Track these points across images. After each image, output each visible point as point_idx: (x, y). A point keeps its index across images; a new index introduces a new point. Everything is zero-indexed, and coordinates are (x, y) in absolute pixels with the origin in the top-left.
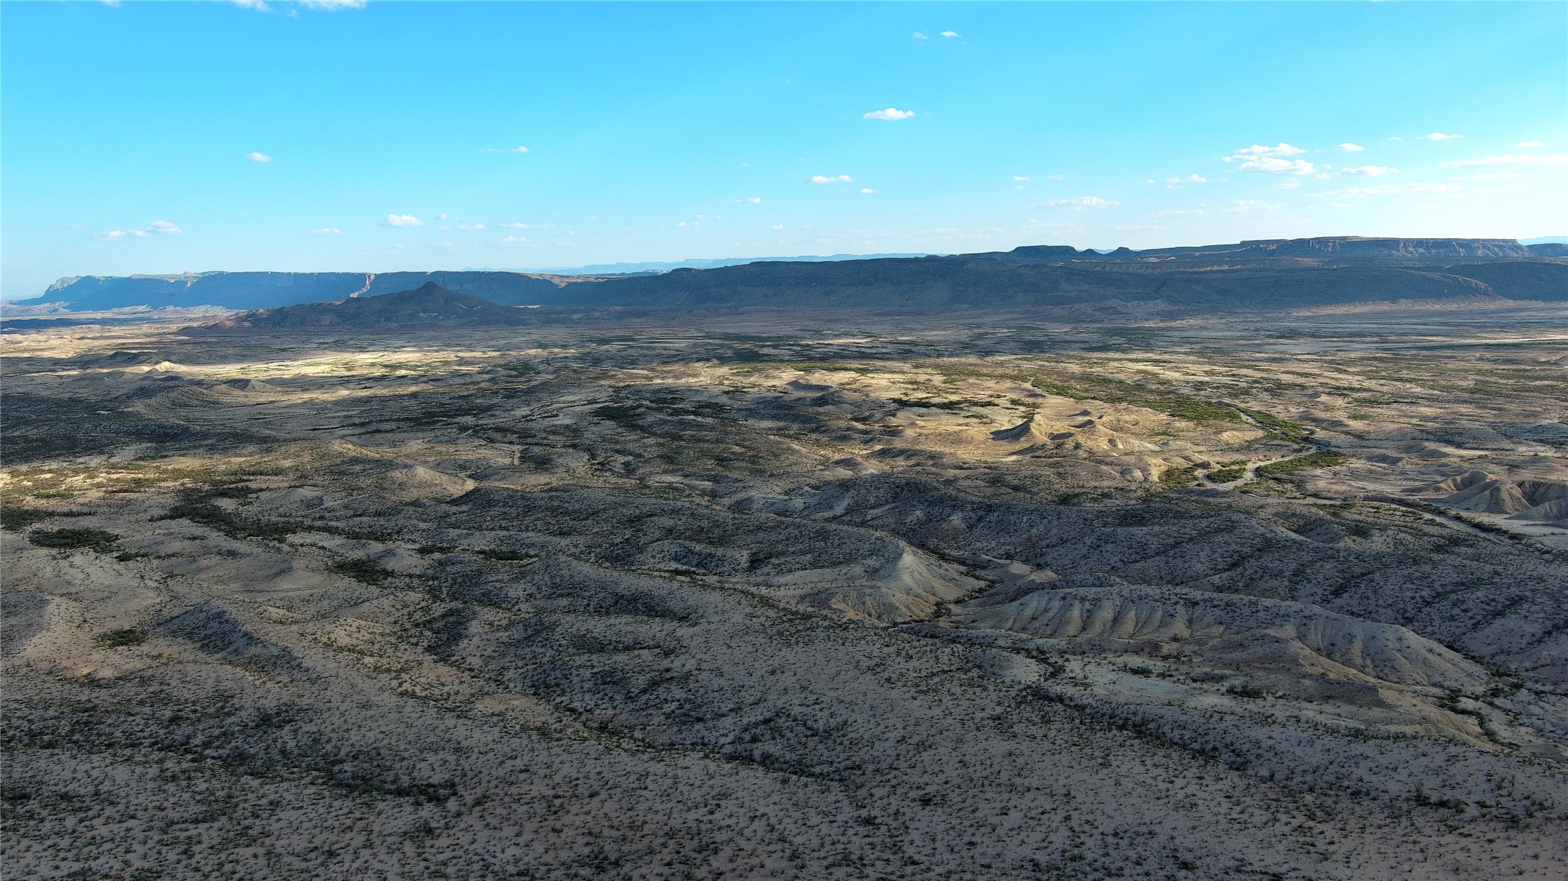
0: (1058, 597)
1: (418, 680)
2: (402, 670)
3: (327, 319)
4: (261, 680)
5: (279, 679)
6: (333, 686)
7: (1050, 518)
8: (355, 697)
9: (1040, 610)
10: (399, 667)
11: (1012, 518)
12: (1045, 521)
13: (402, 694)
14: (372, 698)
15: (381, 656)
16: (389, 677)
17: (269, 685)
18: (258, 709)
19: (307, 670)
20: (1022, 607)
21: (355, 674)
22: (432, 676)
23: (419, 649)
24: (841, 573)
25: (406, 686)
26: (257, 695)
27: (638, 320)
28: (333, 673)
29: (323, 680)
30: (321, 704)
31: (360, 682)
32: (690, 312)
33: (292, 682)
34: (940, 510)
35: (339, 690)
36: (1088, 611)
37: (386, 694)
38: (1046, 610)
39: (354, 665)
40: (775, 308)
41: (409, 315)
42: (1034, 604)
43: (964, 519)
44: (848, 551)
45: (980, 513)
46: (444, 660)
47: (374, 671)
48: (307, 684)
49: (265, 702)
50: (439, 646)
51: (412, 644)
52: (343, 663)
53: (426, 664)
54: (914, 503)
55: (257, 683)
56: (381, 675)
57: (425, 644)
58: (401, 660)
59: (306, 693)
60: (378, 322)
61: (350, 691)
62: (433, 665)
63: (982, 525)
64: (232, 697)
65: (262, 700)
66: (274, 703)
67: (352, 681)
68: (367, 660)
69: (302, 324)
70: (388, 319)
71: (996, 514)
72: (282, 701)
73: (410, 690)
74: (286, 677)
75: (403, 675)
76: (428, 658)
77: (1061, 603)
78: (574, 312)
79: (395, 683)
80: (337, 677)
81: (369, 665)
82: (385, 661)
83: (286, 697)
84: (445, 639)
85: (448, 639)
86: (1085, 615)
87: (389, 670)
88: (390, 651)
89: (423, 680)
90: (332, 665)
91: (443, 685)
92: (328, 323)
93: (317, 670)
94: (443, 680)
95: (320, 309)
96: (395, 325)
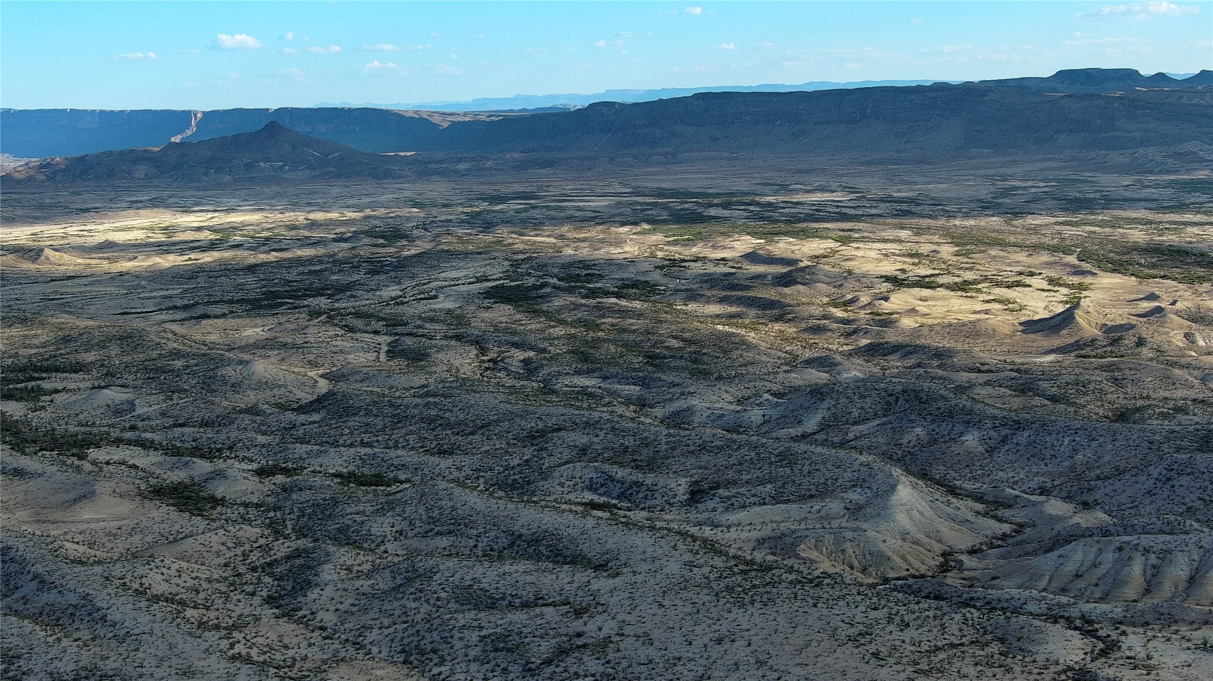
0: (1112, 548)
1: (254, 641)
2: (235, 627)
3: (141, 170)
4: (55, 637)
5: (77, 635)
6: (146, 646)
7: (1102, 439)
8: (174, 661)
9: (1087, 564)
10: (231, 623)
11: (1048, 439)
12: (1095, 444)
13: (234, 658)
14: (196, 663)
15: (207, 608)
16: (217, 636)
17: (65, 642)
18: (51, 674)
19: (114, 624)
20: (1061, 560)
21: (174, 630)
22: (273, 636)
23: (257, 600)
24: (813, 510)
25: (238, 648)
26: (50, 656)
27: (543, 171)
28: (146, 630)
29: (134, 637)
30: (130, 669)
31: (180, 640)
32: (612, 160)
33: (93, 639)
34: (950, 427)
35: (153, 651)
36: (1154, 567)
37: (213, 658)
38: (1095, 565)
39: (174, 619)
40: (726, 155)
42: (1079, 556)
43: (982, 440)
44: (822, 480)
45: (1005, 432)
46: (288, 615)
47: (199, 628)
48: (114, 643)
49: (60, 664)
50: (281, 597)
51: (248, 594)
52: (159, 616)
53: (264, 620)
54: (913, 417)
55: (50, 639)
56: (207, 633)
57: (264, 593)
58: (233, 614)
59: (111, 654)
60: (206, 174)
61: (168, 653)
62: (273, 621)
63: (1006, 447)
64: (19, 657)
65: (56, 663)
66: (72, 666)
67: (170, 640)
68: (190, 613)
69: (109, 176)
70: (218, 170)
71: (1026, 434)
72: (80, 664)
73: (244, 653)
74: (86, 632)
75: (235, 634)
76: (268, 612)
77: (1116, 555)
78: (460, 160)
79: (224, 644)
80: (151, 633)
81: (193, 620)
82: (212, 614)
83: (86, 659)
84: (289, 588)
85: (293, 588)
86: (1149, 572)
87: (217, 627)
88: (219, 602)
89: (260, 640)
90: (144, 619)
91: (286, 647)
92: (142, 176)
93: (126, 624)
94: (286, 641)
95: (133, 158)
96: (228, 177)
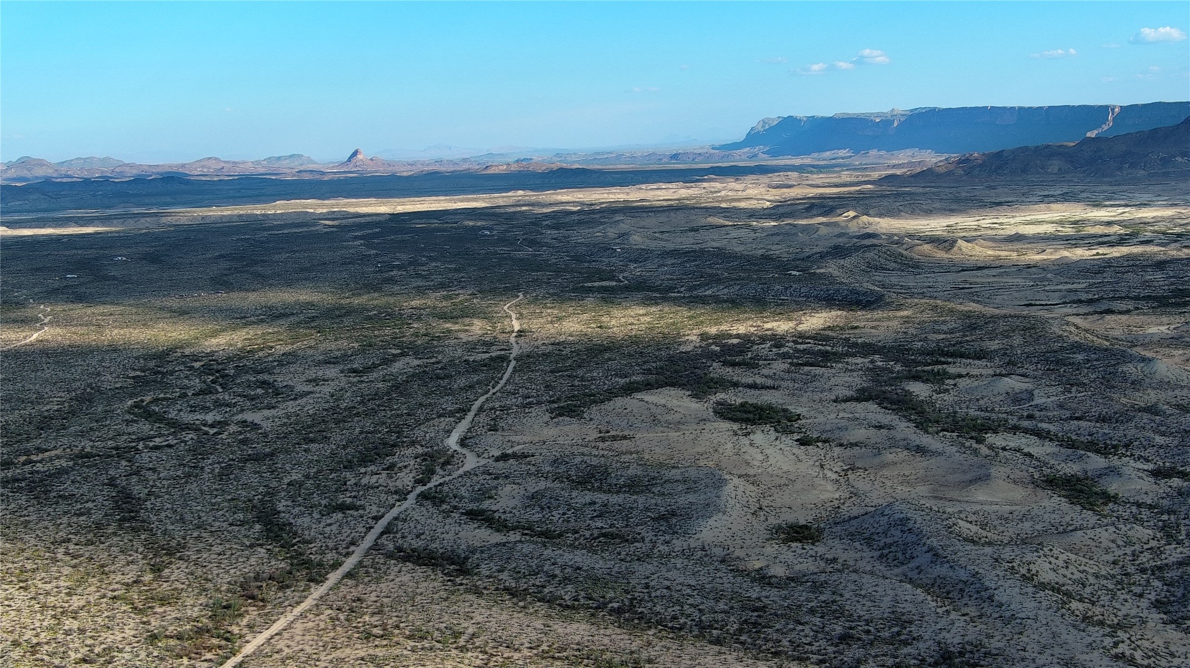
1: (1139, 643)
2: (1120, 626)
3: (1055, 165)
4: (944, 609)
5: (965, 610)
6: (1030, 631)
8: (1057, 650)
10: (1116, 621)
13: (1117, 657)
14: (1078, 656)
15: (1093, 603)
16: (1101, 632)
17: (953, 615)
18: (939, 643)
19: (1000, 605)
21: (1058, 620)
22: (1159, 642)
23: (1144, 603)
25: (1122, 648)
26: (939, 626)
28: (1031, 615)
29: (1019, 621)
30: (1013, 651)
31: (1064, 632)
33: (980, 617)
35: (1036, 637)
37: (1096, 654)
39: (1058, 609)
41: (1161, 160)
46: (1176, 622)
47: (1083, 621)
48: (999, 624)
49: (948, 636)
50: (1170, 603)
51: (1135, 595)
52: (1044, 603)
53: (1151, 624)
55: (939, 610)
56: (1090, 628)
57: (1153, 597)
58: (1119, 613)
59: (996, 633)
60: (1120, 169)
61: (1051, 641)
62: (1160, 626)
64: (910, 622)
65: (944, 633)
66: (957, 640)
67: (1054, 629)
68: (1074, 605)
69: (1024, 171)
70: (1133, 166)
72: (967, 639)
73: (1127, 653)
74: (973, 609)
75: (1120, 633)
76: (1155, 616)
79: (1108, 641)
80: (1036, 620)
81: (1077, 613)
82: (1098, 610)
83: (972, 634)
84: (1179, 595)
85: (1184, 595)
87: (1101, 623)
88: (1105, 599)
89: (1146, 644)
90: (1030, 604)
91: (1172, 655)
93: (1012, 607)
94: (1173, 648)
95: (1048, 153)
96: (1143, 172)
